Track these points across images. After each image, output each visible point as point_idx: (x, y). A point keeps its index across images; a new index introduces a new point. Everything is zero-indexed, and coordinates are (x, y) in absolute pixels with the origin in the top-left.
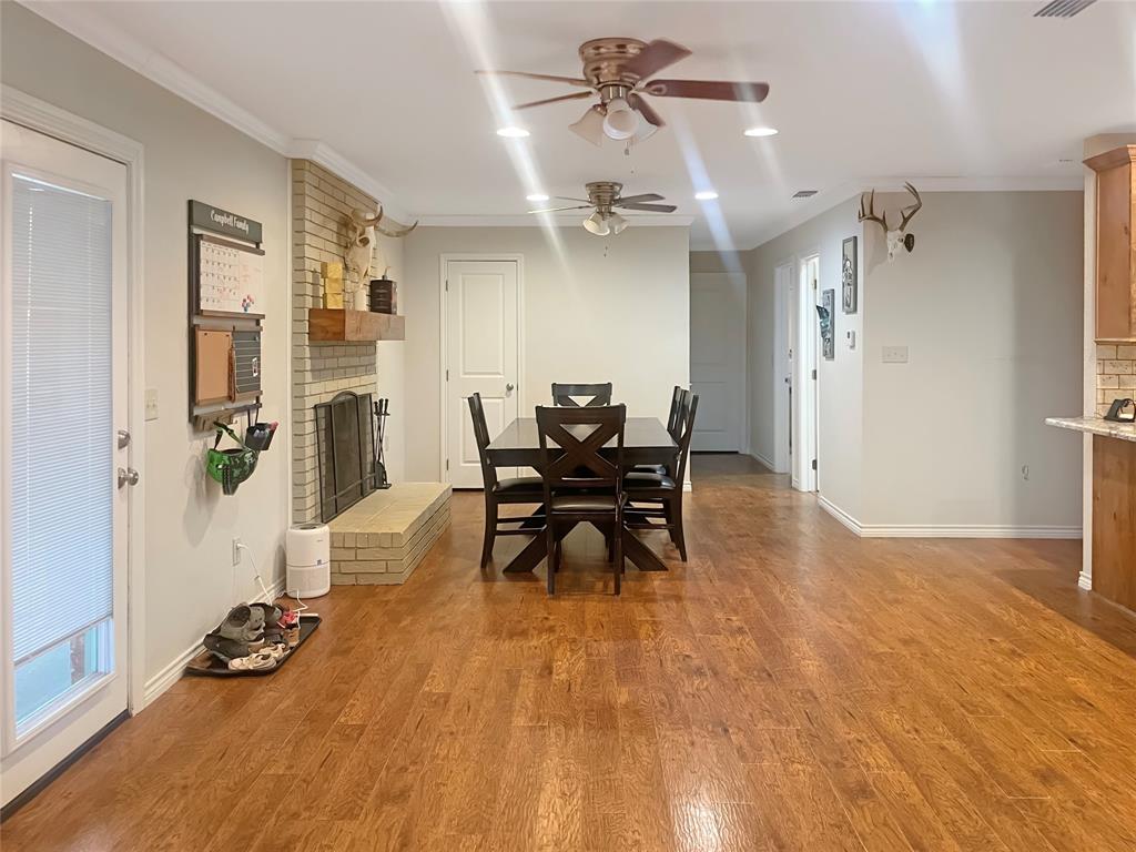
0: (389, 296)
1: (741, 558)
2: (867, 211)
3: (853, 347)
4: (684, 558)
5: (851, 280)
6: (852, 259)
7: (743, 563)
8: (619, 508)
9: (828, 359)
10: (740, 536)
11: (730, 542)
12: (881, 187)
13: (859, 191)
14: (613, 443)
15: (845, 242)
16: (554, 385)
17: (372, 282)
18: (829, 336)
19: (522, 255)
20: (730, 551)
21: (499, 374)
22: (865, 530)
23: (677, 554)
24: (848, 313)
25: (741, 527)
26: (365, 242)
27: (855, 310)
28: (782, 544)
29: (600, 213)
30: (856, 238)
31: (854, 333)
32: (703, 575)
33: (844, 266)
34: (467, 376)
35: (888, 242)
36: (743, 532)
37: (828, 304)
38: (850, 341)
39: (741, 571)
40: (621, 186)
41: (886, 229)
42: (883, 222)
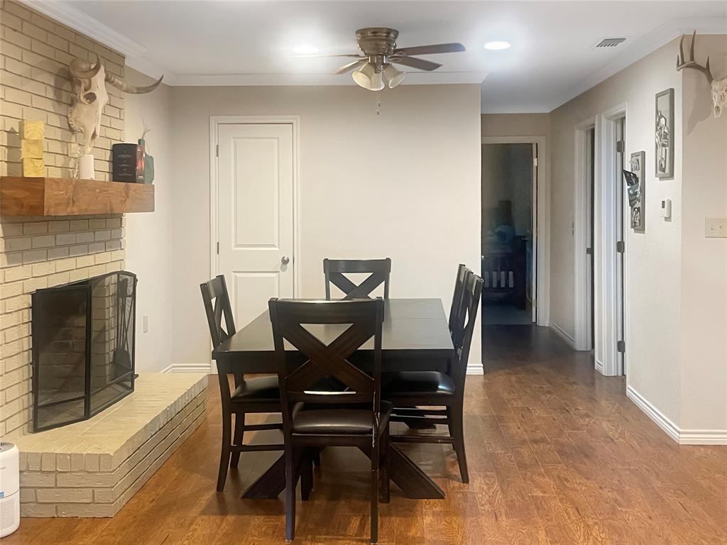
0: (133, 162)
1: (536, 478)
2: (687, 58)
3: (668, 219)
4: (465, 479)
5: (667, 139)
6: (667, 116)
7: (538, 486)
8: (377, 430)
9: (636, 231)
10: (535, 442)
11: (524, 451)
12: (704, 29)
13: (678, 34)
14: (369, 345)
15: (658, 96)
16: (326, 260)
17: (114, 145)
18: (638, 205)
19: (299, 116)
20: (522, 466)
21: (274, 246)
22: (684, 435)
23: (456, 471)
24: (661, 178)
25: (537, 428)
26: (91, 98)
27: (672, 175)
28: (587, 456)
29: (373, 64)
30: (672, 91)
31: (670, 203)
32: (487, 507)
33: (658, 124)
34: (237, 249)
35: (714, 93)
36: (539, 435)
37: (637, 169)
38: (665, 212)
39: (535, 498)
40: (397, 33)
41: (710, 79)
42: (706, 70)
